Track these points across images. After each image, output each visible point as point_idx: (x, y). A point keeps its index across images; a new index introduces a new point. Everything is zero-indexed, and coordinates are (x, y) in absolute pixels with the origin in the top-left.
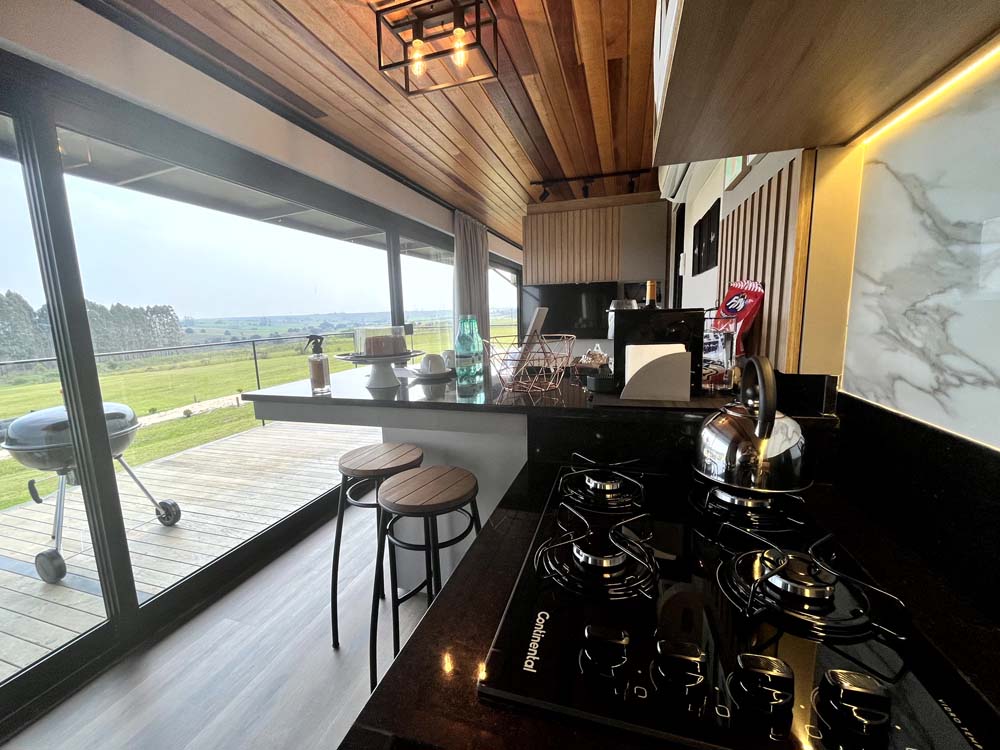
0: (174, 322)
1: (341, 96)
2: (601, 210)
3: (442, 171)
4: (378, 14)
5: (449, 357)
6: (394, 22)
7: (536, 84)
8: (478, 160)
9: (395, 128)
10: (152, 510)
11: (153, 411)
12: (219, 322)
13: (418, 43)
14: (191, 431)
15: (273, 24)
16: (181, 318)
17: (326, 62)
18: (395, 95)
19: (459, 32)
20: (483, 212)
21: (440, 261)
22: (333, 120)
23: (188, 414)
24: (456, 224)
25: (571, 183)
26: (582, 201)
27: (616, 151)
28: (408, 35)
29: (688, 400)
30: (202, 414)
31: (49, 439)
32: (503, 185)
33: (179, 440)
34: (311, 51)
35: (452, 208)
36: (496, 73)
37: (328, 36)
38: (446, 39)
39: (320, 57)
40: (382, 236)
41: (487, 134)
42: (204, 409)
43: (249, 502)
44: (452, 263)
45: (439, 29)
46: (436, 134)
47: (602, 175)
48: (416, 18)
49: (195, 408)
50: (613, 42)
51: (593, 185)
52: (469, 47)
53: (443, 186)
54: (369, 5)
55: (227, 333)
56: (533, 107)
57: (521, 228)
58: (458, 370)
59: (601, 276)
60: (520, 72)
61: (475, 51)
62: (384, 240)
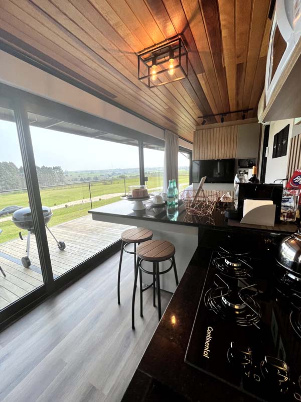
0: (61, 173)
1: (123, 89)
2: (230, 127)
3: (161, 115)
4: (139, 57)
5: (164, 196)
6: (145, 59)
7: (203, 77)
8: (176, 110)
9: (143, 99)
10: (57, 244)
11: (55, 205)
12: (77, 172)
13: (154, 67)
14: (67, 213)
15: (99, 65)
16: (64, 171)
17: (118, 77)
18: (144, 87)
19: (172, 60)
20: (177, 130)
21: (159, 150)
22: (119, 99)
23: (66, 206)
24: (166, 136)
25: (216, 117)
26: (220, 124)
27: (238, 102)
28: (150, 64)
29: (273, 226)
30: (71, 206)
31: (25, 219)
32: (186, 119)
33: (64, 215)
34: (112, 73)
35: (164, 129)
36: (186, 76)
37: (119, 67)
38: (166, 63)
39: (115, 75)
40: (137, 142)
41: (181, 100)
42: (71, 204)
43: (88, 243)
44: (163, 150)
45: (163, 59)
46: (159, 101)
47: (230, 112)
48: (153, 56)
49: (69, 204)
50: (240, 56)
51: (225, 117)
52: (176, 67)
53: (161, 121)
54: (135, 53)
55: (79, 176)
56: (201, 87)
57: (193, 135)
58: (168, 202)
59: (228, 156)
60: (196, 73)
61: (179, 68)
62: (138, 143)
